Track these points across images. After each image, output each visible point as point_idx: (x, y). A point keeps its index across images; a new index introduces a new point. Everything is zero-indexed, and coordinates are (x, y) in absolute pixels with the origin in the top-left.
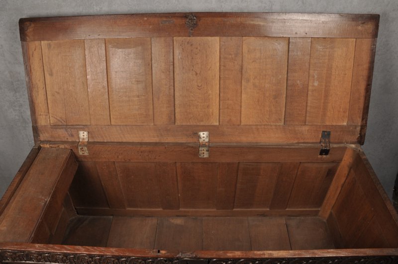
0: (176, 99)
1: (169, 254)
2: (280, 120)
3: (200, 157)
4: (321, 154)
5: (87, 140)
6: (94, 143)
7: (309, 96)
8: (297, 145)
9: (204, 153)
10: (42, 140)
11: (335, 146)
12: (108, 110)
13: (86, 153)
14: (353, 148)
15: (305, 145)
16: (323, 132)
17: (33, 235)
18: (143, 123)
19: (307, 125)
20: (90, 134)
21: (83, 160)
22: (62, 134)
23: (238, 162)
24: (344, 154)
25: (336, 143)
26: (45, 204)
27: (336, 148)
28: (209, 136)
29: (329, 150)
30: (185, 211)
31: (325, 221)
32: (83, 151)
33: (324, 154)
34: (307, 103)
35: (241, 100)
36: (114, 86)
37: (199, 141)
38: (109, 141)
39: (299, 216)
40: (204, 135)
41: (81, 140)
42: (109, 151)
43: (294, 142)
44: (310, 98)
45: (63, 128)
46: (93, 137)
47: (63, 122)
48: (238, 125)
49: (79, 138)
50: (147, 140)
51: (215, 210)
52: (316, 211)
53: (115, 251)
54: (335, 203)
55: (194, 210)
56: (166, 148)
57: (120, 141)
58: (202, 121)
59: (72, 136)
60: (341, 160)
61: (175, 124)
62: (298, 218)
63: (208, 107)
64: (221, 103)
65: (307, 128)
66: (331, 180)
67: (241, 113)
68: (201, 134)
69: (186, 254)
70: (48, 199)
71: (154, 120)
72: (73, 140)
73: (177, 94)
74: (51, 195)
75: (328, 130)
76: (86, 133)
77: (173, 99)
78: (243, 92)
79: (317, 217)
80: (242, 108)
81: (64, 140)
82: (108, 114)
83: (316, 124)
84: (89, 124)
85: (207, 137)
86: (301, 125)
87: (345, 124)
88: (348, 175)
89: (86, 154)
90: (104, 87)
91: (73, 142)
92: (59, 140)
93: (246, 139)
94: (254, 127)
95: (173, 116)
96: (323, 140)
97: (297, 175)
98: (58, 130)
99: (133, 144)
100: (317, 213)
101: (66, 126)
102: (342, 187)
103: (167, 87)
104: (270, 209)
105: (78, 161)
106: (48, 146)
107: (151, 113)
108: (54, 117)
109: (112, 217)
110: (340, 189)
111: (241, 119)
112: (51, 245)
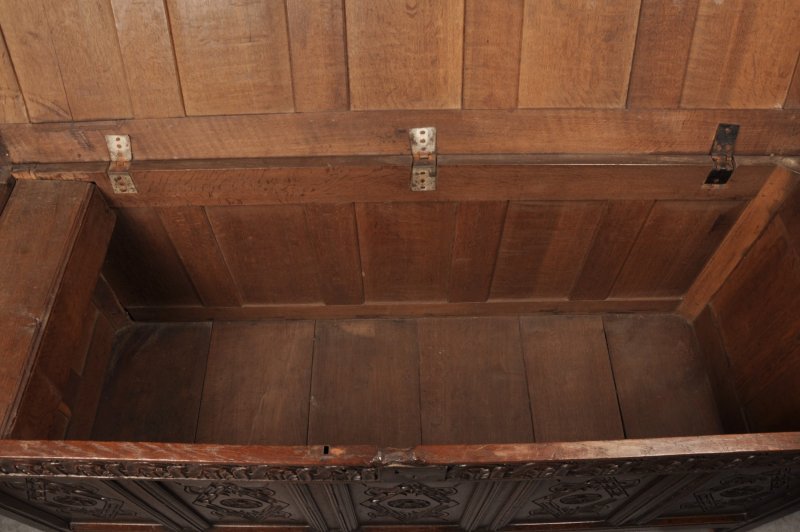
0: (350, 45)
1: (350, 456)
2: (617, 95)
3: (413, 189)
4: (710, 181)
5: (128, 157)
6: (148, 163)
7: (696, 32)
8: (653, 158)
9: (423, 181)
10: (16, 160)
11: (748, 161)
12: (175, 77)
13: (131, 190)
14: (793, 168)
15: (674, 159)
16: (723, 126)
17: (15, 414)
18: (268, 108)
19: (685, 109)
20: (134, 141)
21: (126, 205)
22: (63, 144)
23: (506, 199)
24: (765, 181)
25: (747, 155)
26: (38, 331)
27: (746, 167)
28: (437, 138)
29: (731, 172)
30: (376, 308)
31: (690, 322)
32: (122, 184)
33: (717, 180)
34: (689, 52)
35: (520, 43)
36: (183, 12)
37: (411, 149)
38: (185, 157)
39: (633, 311)
40: (423, 137)
41: (114, 158)
42: (186, 184)
43: (647, 152)
44: (697, 39)
45: (63, 130)
46: (143, 150)
47: (61, 112)
48: (511, 110)
49: (108, 152)
50: (279, 150)
51: (446, 302)
52: (673, 302)
53: (219, 452)
54: (721, 288)
55: (397, 303)
56: (328, 170)
57: (213, 155)
58: (419, 99)
59: (90, 147)
60: (754, 195)
61: (349, 107)
62: (631, 316)
63: (434, 62)
64: (469, 52)
65: (680, 117)
66: (721, 238)
67: (518, 80)
68: (417, 133)
69: (394, 454)
70: (44, 318)
71: (294, 99)
72: (96, 157)
73: (352, 30)
74: (50, 307)
75: (735, 123)
76: (124, 140)
77: (342, 44)
78: (526, 22)
79: (673, 314)
80: (523, 66)
81: (71, 159)
82: (176, 88)
83: (703, 106)
84: (130, 116)
85: (431, 139)
86: (669, 109)
87: (779, 106)
88: (766, 228)
89: (131, 192)
90: (156, 17)
91: (96, 164)
92: (60, 159)
93: (529, 144)
94: (549, 114)
95: (344, 88)
96: (719, 148)
97: (642, 228)
98: (53, 135)
99: (244, 161)
100: (672, 306)
101: (71, 124)
102: (745, 255)
103: (326, 10)
104: (571, 298)
105: (114, 208)
106: (33, 177)
107: (286, 81)
108: (38, 103)
109: (211, 323)
110: (738, 259)
111: (517, 94)
112: (61, 443)
